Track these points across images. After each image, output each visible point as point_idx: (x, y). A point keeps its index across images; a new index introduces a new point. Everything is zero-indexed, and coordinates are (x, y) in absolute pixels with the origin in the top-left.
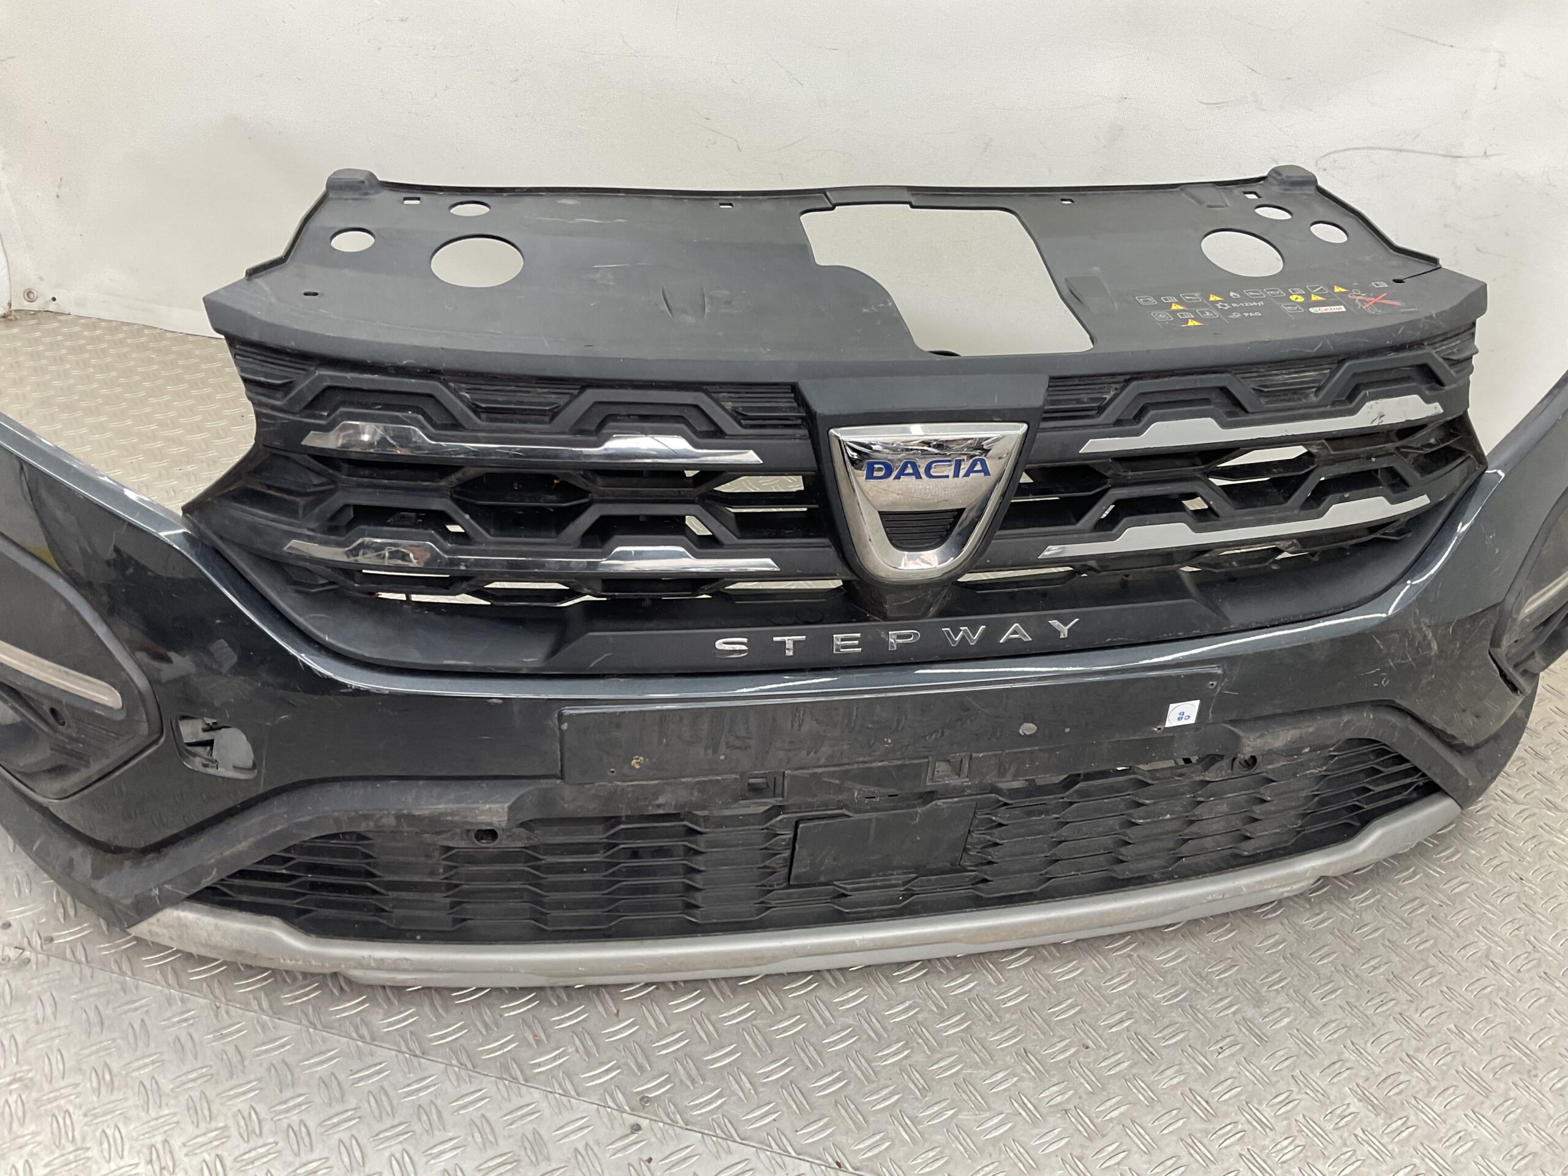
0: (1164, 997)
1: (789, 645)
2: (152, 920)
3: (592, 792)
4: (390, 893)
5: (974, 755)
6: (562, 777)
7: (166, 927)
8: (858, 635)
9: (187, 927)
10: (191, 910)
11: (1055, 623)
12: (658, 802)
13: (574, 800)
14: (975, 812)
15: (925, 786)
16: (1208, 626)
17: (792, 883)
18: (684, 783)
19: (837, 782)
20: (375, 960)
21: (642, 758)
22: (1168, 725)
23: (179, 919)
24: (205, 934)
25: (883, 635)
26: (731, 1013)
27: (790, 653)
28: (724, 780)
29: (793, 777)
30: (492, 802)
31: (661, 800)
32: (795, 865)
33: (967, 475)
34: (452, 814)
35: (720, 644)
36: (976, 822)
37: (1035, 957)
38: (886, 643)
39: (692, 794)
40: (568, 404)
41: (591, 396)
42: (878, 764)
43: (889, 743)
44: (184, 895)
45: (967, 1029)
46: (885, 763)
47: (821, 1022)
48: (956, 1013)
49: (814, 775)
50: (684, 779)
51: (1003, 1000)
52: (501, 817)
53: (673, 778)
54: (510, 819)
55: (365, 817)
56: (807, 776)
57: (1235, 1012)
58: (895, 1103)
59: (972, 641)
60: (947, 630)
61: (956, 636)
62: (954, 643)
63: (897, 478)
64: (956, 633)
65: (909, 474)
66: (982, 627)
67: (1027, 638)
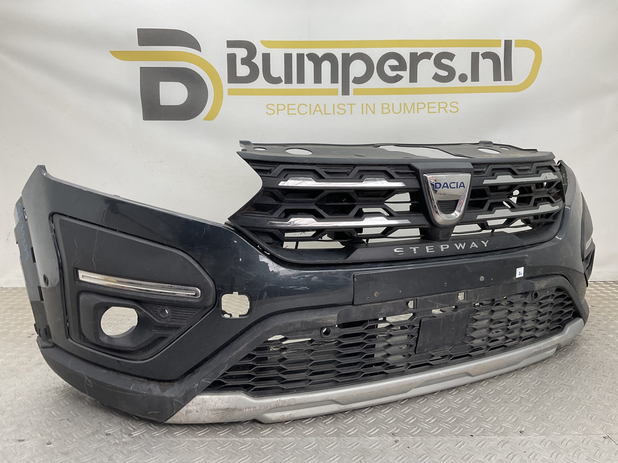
0: (535, 383)
1: (415, 250)
2: (190, 403)
3: (361, 309)
4: (288, 368)
5: (468, 290)
6: (353, 304)
7: (196, 405)
8: (433, 246)
9: (206, 402)
10: (207, 395)
11: (483, 242)
12: (381, 312)
13: (356, 313)
14: (469, 316)
15: (456, 303)
16: (520, 243)
17: (416, 352)
18: (388, 303)
19: (432, 302)
20: (282, 401)
21: (377, 292)
22: (517, 277)
23: (203, 399)
24: (213, 404)
25: (439, 246)
26: (404, 410)
27: (415, 253)
28: (400, 302)
29: (420, 300)
30: (332, 314)
31: (382, 312)
32: (418, 342)
33: (459, 188)
34: (320, 319)
35: (395, 250)
36: (469, 320)
37: (489, 382)
38: (440, 249)
39: (391, 308)
40: (351, 172)
41: (357, 169)
42: (443, 294)
43: (446, 285)
44: (209, 383)
45: (483, 400)
46: (444, 294)
47: (436, 407)
48: (477, 397)
49: (425, 299)
50: (389, 302)
51: (488, 392)
52: (335, 320)
53: (385, 301)
54: (337, 321)
55: (291, 324)
56: (424, 299)
57: (558, 383)
58: (477, 419)
59: (463, 248)
60: (456, 245)
61: (458, 246)
62: (458, 249)
63: (442, 188)
64: (458, 245)
65: (445, 187)
66: (465, 243)
67: (477, 247)
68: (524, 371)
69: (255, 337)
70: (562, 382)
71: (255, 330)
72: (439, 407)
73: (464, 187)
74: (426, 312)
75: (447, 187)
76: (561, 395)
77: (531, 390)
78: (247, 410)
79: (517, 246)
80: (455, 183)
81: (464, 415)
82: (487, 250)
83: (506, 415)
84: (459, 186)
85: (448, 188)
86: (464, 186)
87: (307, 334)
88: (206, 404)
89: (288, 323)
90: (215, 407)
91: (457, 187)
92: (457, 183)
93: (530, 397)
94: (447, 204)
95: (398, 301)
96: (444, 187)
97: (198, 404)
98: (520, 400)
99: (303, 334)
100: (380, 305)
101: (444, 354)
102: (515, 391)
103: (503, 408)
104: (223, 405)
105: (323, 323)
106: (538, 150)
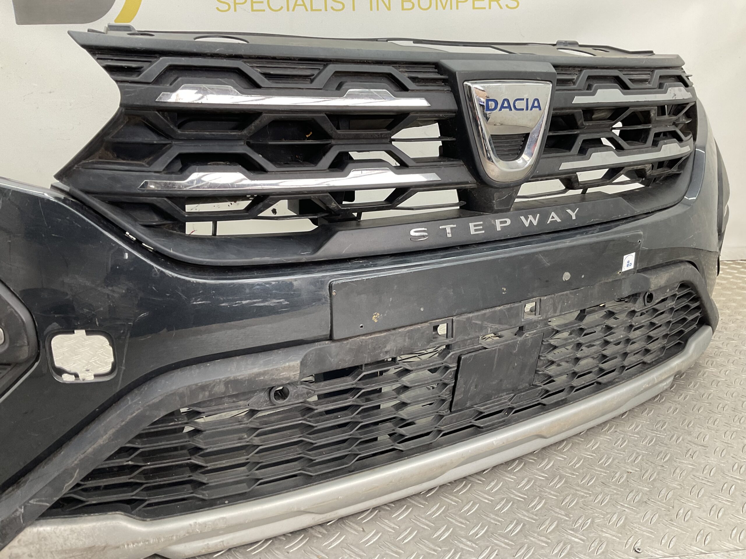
0: (647, 443)
1: (448, 231)
2: (14, 543)
3: (348, 346)
4: (208, 465)
5: (542, 298)
6: (331, 338)
7: (26, 545)
8: (482, 223)
9: (45, 539)
10: (48, 524)
11: (569, 211)
12: (386, 350)
13: (338, 354)
14: (543, 341)
15: (522, 322)
16: (629, 212)
17: (452, 410)
18: (400, 332)
19: (480, 322)
20: (200, 524)
21: (378, 314)
22: (623, 270)
23: (39, 533)
24: (61, 541)
25: (493, 222)
26: (432, 511)
27: (449, 235)
28: (422, 327)
29: (458, 321)
30: (289, 361)
31: (388, 348)
32: (456, 393)
33: (531, 109)
34: (264, 373)
35: (412, 233)
36: (542, 348)
37: (573, 443)
38: (494, 226)
39: (405, 341)
40: (319, 74)
42: (499, 308)
43: (504, 291)
44: (47, 506)
45: (566, 482)
46: (502, 307)
47: (487, 501)
48: (554, 477)
49: (468, 319)
50: (400, 330)
51: (573, 465)
52: (296, 371)
53: (394, 329)
54: (300, 372)
55: (203, 388)
56: (465, 320)
57: (683, 440)
58: (557, 526)
59: (535, 223)
60: (522, 218)
61: (527, 221)
62: (527, 225)
63: (500, 110)
64: (527, 219)
65: (506, 107)
66: (538, 215)
67: (559, 220)
68: (627, 418)
69: (129, 417)
70: (689, 438)
71: (130, 403)
72: (491, 501)
73: (540, 109)
74: (469, 341)
75: (509, 107)
76: (692, 465)
77: (643, 456)
78: (131, 546)
79: (625, 215)
80: (523, 99)
81: (535, 517)
82: (576, 225)
83: (608, 513)
84: (530, 106)
85: (511, 109)
86: (539, 107)
87: (241, 401)
88: (47, 543)
89: (196, 385)
90: (64, 546)
91: (527, 109)
92: (527, 99)
93: (643, 472)
94: (508, 142)
95: (419, 326)
96: (502, 107)
97: (31, 543)
98: (627, 477)
99: (234, 402)
100: (385, 337)
101: (499, 408)
102: (617, 460)
103: (600, 497)
104: (81, 543)
105: (272, 380)
106: (654, 52)
